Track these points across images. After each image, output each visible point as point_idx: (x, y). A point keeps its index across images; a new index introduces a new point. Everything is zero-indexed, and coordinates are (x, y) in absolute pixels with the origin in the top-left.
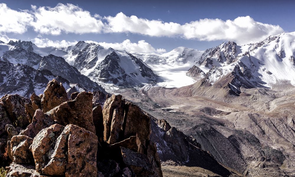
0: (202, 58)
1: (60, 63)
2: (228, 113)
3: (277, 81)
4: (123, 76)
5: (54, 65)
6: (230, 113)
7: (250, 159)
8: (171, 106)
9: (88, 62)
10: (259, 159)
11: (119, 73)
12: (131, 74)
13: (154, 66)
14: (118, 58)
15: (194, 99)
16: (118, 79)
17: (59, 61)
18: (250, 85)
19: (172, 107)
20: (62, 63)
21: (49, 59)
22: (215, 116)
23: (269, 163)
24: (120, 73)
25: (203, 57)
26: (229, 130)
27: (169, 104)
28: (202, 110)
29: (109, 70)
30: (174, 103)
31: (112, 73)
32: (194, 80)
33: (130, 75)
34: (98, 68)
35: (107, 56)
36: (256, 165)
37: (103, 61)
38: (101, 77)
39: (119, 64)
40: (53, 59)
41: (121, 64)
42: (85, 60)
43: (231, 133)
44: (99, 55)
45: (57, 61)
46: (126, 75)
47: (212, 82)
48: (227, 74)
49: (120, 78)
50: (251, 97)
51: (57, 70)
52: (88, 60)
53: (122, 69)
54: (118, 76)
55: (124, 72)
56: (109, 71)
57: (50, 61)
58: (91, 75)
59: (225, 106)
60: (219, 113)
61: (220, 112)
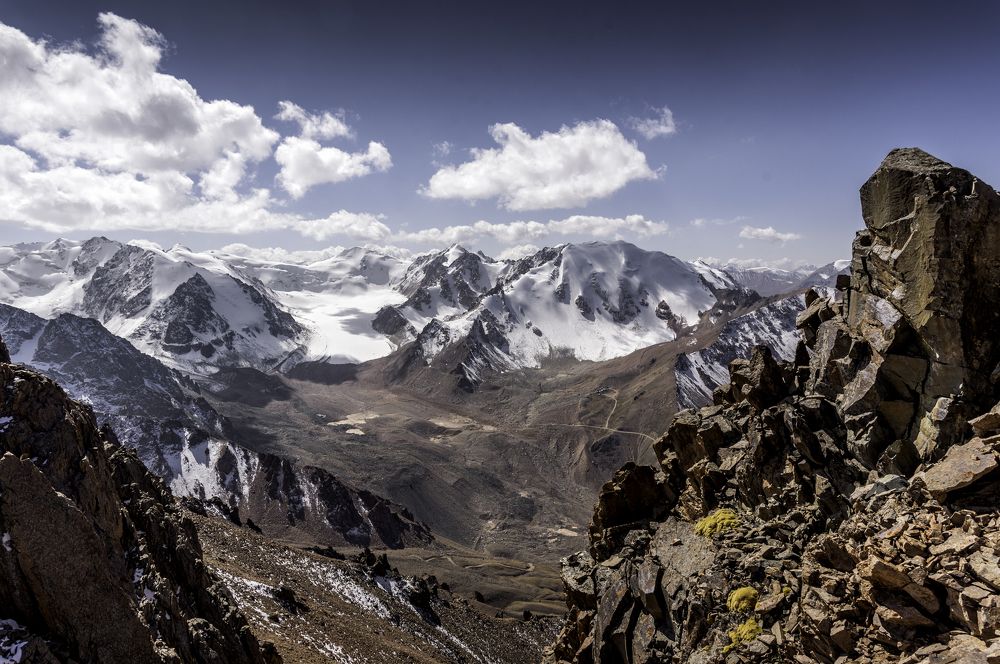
0: (406, 278)
1: (91, 332)
2: (457, 432)
3: (551, 349)
4: (226, 338)
5: (78, 341)
6: (459, 431)
7: (486, 517)
8: (348, 416)
9: (128, 299)
10: (499, 516)
11: (214, 330)
12: (244, 330)
13: (292, 297)
14: (209, 290)
15: (394, 396)
16: (214, 346)
17: (87, 328)
18: (501, 361)
19: (351, 420)
20: (96, 334)
21: (64, 326)
22: (432, 439)
23: (513, 522)
24: (217, 329)
25: (410, 275)
26: (455, 469)
27: (344, 413)
28: (411, 428)
29: (190, 323)
30: (352, 410)
31: (196, 329)
32: (391, 343)
33: (244, 334)
34: (155, 317)
35: (181, 287)
36: (493, 527)
37: (170, 297)
38: (168, 339)
39: (213, 304)
40: (74, 323)
41: (218, 307)
42: (118, 292)
43: (459, 475)
44: (154, 281)
45: (84, 327)
46: (232, 334)
47: (428, 357)
48: (458, 339)
49: (218, 342)
50: (500, 391)
51: (88, 353)
52: (125, 293)
53: (221, 320)
54: (214, 338)
55: (228, 326)
56: (189, 326)
57: (69, 329)
58: (138, 334)
59: (452, 411)
60: (440, 433)
61: (442, 431)
